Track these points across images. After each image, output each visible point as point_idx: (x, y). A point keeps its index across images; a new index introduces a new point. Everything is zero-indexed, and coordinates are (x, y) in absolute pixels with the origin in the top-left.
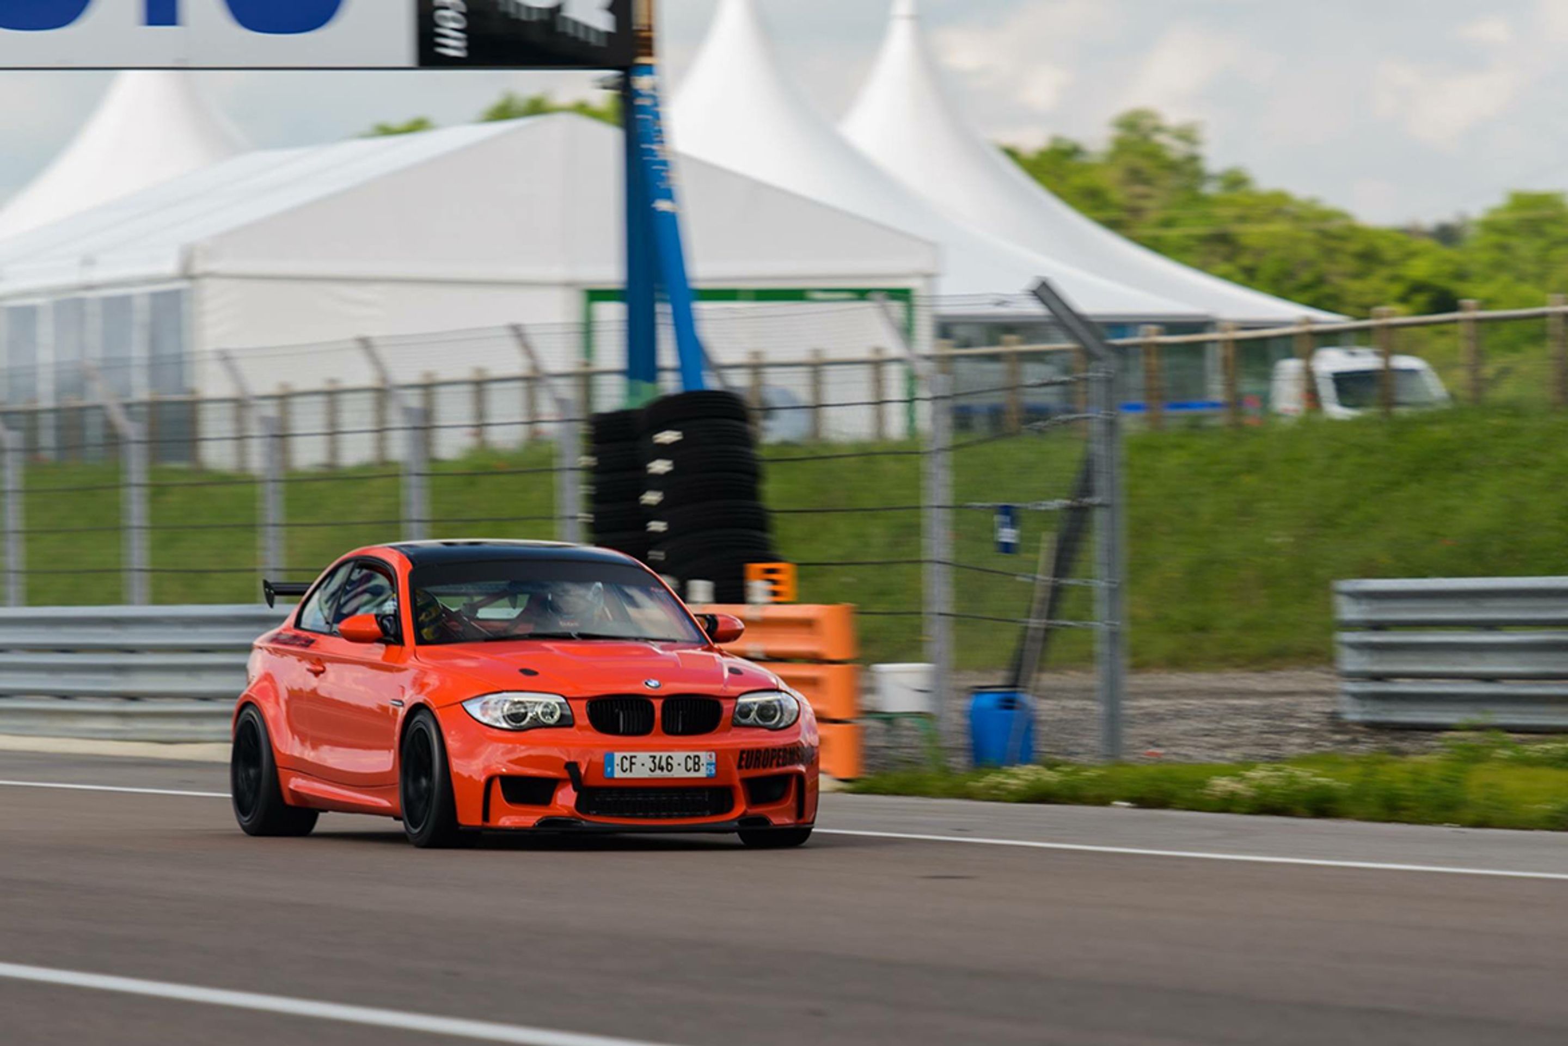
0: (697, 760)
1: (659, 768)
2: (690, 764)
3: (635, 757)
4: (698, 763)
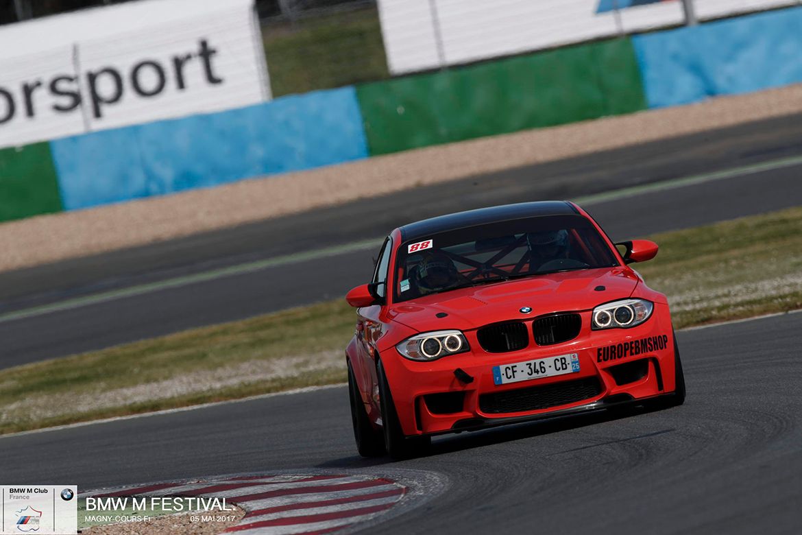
0: (563, 360)
1: (535, 372)
2: (559, 364)
3: (516, 366)
4: (565, 363)
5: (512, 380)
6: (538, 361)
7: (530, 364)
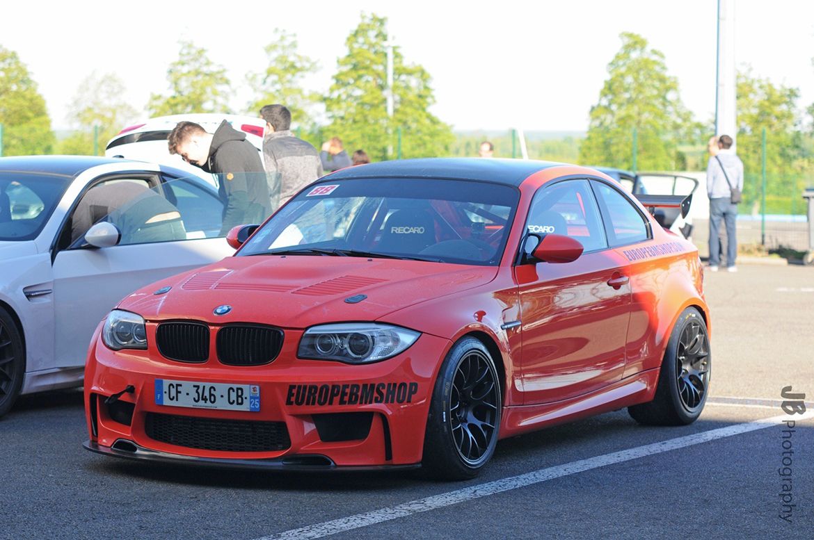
0: (240, 391)
1: (203, 399)
2: (233, 396)
3: (181, 385)
4: (241, 396)
5: (174, 403)
6: (208, 385)
7: (198, 387)
